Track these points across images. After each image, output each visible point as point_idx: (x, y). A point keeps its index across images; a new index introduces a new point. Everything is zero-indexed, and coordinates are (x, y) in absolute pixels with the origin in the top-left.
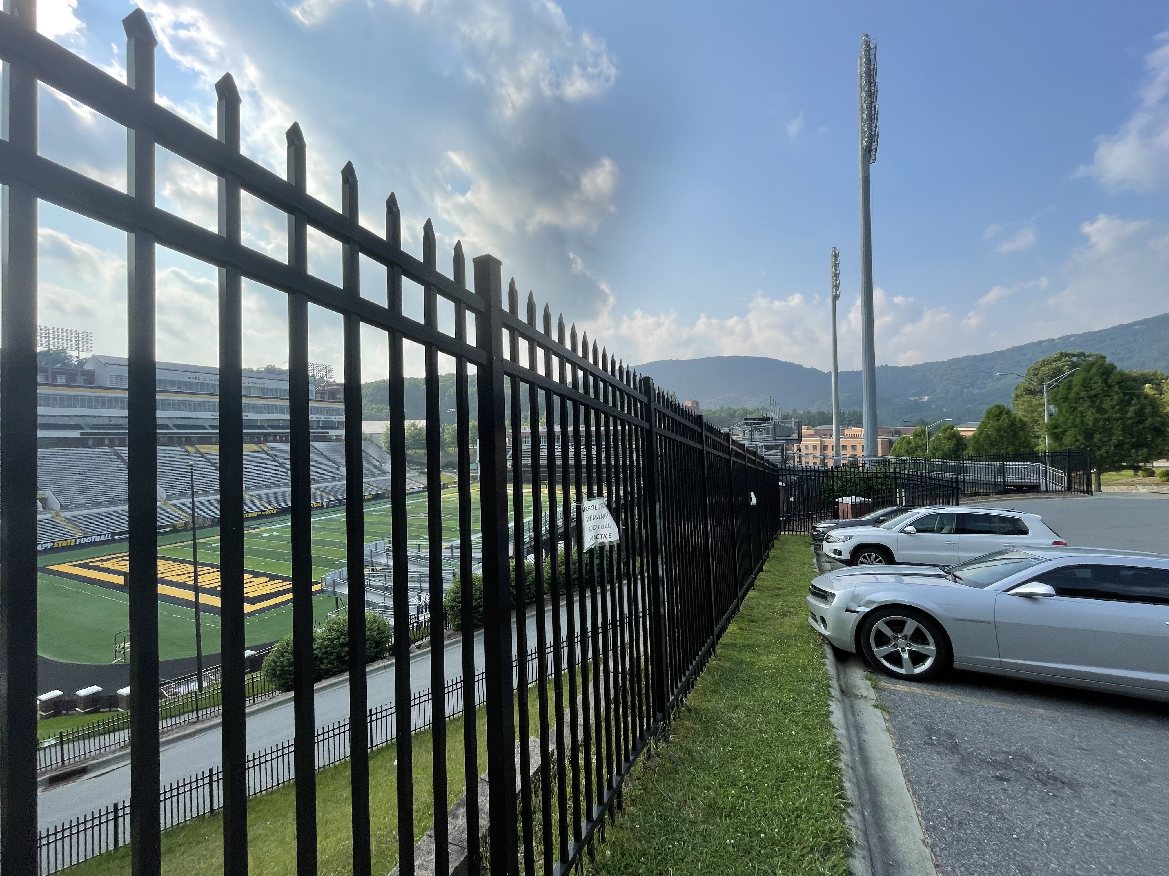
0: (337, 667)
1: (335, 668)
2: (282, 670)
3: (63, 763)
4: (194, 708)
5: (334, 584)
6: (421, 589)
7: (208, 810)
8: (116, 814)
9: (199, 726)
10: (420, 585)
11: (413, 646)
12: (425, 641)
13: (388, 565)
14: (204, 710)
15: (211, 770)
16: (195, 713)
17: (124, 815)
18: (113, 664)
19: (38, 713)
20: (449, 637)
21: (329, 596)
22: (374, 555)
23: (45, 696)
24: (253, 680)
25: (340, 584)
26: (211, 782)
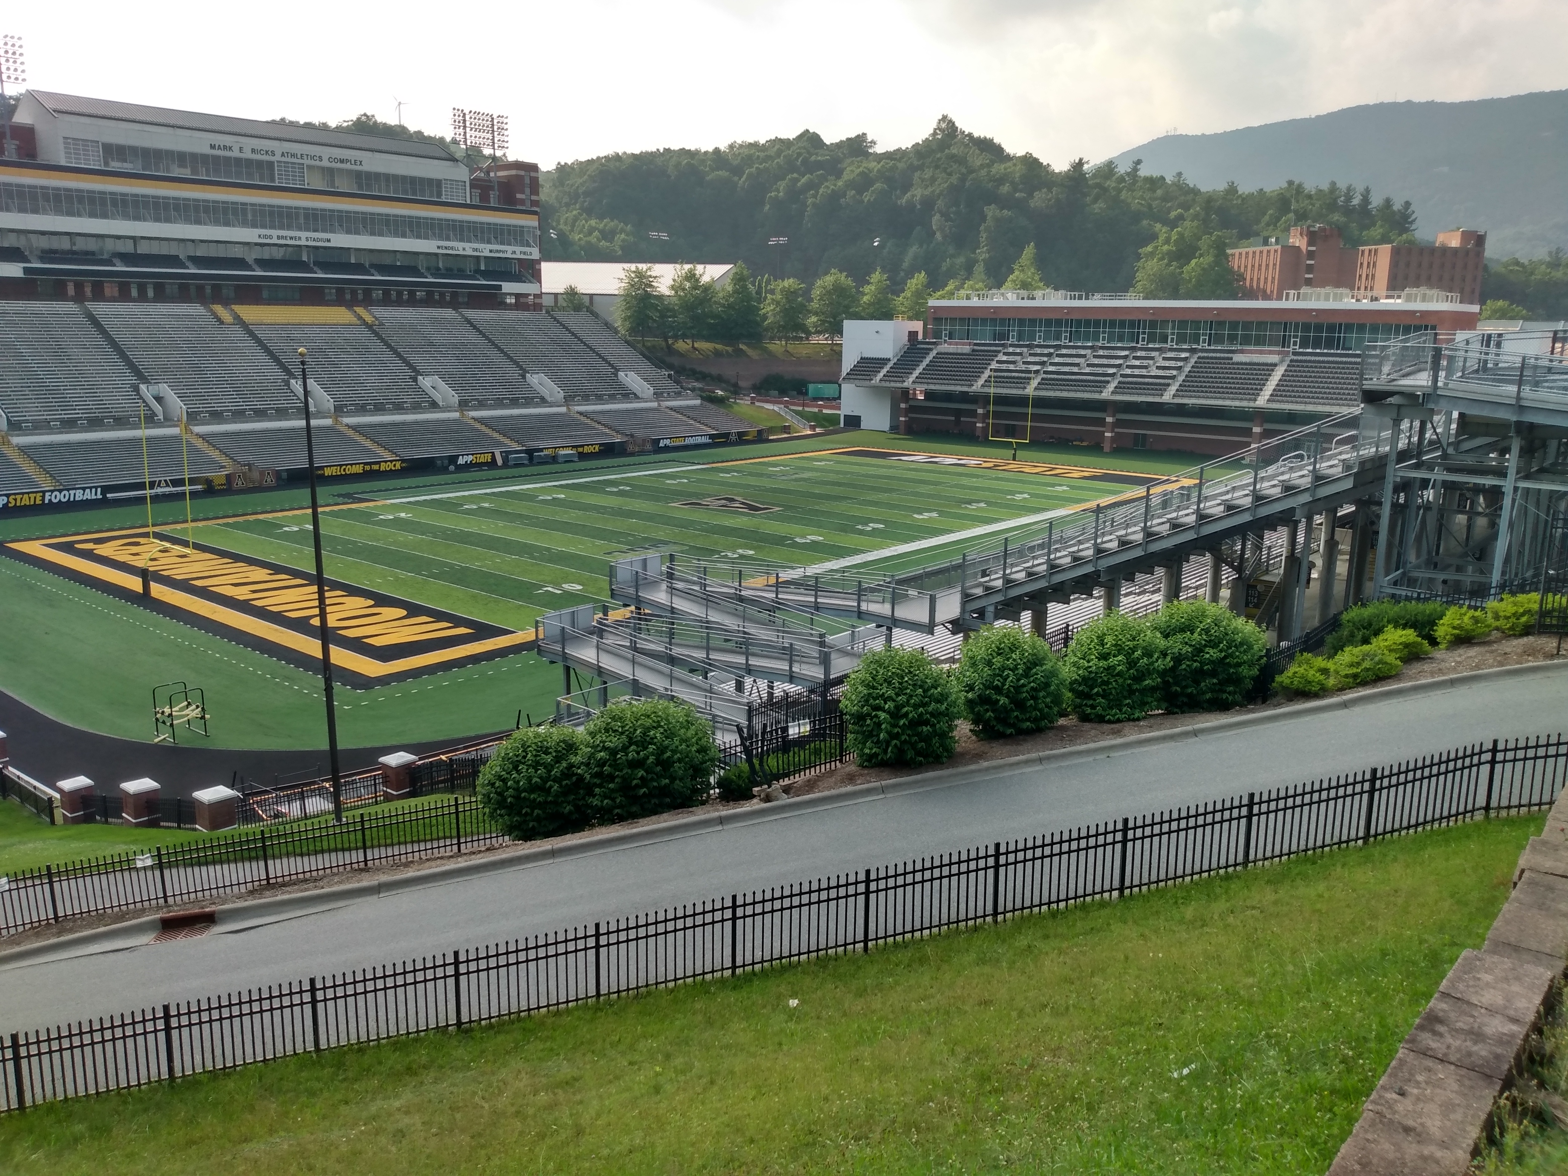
0: (620, 806)
1: (618, 808)
2: (517, 798)
3: (166, 901)
4: (360, 844)
5: (564, 638)
6: (749, 670)
7: (453, 1020)
8: (313, 996)
9: (384, 878)
10: (747, 660)
11: (776, 785)
12: (799, 779)
13: (673, 608)
14: (376, 851)
15: (456, 954)
16: (361, 852)
17: (325, 1000)
18: (156, 744)
19: (59, 813)
20: (851, 778)
21: (552, 662)
22: (640, 582)
23: (69, 784)
24: (457, 809)
25: (576, 639)
26: (457, 975)
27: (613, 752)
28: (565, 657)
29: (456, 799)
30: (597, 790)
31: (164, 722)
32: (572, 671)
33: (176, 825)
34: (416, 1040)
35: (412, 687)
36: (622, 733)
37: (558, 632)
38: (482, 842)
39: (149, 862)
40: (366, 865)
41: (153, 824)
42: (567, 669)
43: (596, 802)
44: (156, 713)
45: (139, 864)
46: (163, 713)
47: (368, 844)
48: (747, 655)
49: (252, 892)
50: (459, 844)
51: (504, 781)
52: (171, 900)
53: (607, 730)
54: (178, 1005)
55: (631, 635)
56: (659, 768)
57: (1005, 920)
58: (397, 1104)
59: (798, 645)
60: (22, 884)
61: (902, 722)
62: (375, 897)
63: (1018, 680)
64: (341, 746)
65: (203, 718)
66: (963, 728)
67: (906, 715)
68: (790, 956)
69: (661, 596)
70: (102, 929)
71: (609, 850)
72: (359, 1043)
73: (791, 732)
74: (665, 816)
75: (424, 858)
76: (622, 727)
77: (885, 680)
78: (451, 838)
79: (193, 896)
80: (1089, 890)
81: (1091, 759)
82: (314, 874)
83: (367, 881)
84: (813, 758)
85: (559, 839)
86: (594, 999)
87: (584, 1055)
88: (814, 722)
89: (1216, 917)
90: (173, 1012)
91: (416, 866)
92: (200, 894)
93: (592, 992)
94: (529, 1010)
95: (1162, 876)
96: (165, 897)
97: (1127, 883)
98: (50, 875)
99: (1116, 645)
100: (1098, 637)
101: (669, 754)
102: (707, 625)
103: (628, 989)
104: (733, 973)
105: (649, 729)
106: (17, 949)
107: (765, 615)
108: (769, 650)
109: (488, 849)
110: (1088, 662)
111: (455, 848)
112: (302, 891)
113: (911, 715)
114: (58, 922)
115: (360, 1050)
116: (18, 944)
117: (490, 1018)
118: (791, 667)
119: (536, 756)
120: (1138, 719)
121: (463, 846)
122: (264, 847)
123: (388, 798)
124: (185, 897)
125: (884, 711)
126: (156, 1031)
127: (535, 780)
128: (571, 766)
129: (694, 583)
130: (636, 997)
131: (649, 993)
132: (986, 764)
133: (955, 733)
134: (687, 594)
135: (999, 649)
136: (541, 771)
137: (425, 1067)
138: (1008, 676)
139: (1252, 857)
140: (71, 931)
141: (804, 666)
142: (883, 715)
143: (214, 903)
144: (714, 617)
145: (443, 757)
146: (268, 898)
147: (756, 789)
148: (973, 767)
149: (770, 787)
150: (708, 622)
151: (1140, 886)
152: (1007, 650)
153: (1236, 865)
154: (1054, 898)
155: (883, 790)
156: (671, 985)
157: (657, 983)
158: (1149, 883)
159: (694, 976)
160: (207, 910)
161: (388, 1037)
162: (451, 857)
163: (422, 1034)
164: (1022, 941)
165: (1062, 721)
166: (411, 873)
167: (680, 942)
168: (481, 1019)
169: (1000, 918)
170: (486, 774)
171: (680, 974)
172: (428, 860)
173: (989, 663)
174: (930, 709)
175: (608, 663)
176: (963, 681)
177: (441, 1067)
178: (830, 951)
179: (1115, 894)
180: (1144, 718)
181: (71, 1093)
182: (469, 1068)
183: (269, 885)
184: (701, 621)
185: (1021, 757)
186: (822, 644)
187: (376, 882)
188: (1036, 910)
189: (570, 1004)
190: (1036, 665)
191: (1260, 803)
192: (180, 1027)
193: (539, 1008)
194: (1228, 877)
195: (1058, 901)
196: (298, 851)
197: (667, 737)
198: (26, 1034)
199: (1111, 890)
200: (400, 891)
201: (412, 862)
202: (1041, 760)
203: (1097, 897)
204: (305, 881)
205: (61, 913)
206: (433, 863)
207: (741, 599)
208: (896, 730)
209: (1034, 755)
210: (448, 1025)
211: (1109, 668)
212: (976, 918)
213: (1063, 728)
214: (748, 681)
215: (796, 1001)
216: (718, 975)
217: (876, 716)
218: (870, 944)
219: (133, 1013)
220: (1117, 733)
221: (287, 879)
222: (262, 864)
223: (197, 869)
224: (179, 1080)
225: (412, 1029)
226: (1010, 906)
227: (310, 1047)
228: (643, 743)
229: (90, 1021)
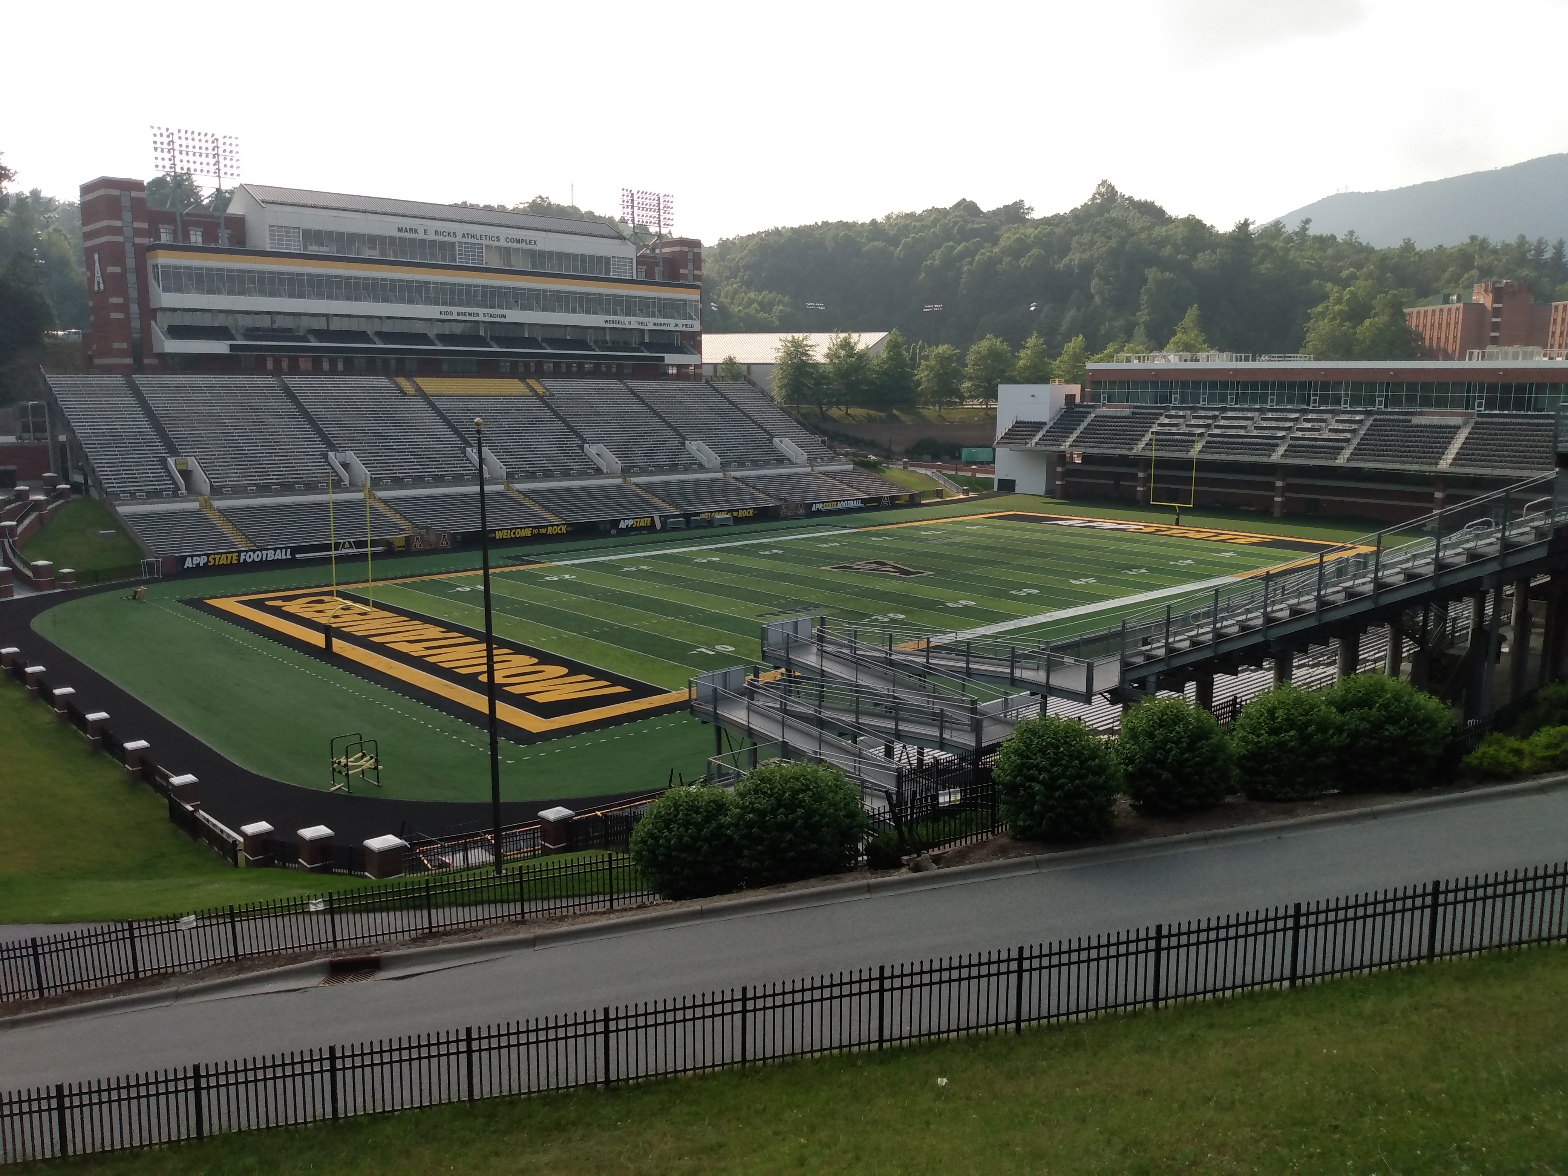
0: (769, 870)
1: (766, 871)
2: (668, 856)
3: (335, 945)
4: (518, 897)
5: (716, 698)
6: (899, 736)
7: (601, 1078)
8: (469, 1046)
9: (539, 931)
10: (897, 725)
11: (926, 855)
12: (949, 849)
13: (823, 671)
14: (533, 904)
15: (606, 1011)
16: (518, 905)
17: (480, 1050)
18: (332, 792)
19: (242, 856)
20: (1003, 851)
21: (704, 722)
22: (792, 645)
23: (251, 829)
24: (610, 865)
25: (727, 700)
26: (607, 1032)
27: (762, 814)
28: (717, 717)
29: (610, 855)
30: (746, 852)
31: (340, 772)
32: (723, 731)
33: (347, 871)
34: (566, 1096)
35: (572, 743)
36: (771, 795)
37: (711, 693)
38: (633, 900)
39: (321, 907)
40: (523, 917)
41: (326, 870)
42: (718, 730)
43: (744, 863)
44: (333, 763)
45: (312, 908)
46: (339, 763)
47: (526, 896)
48: (897, 720)
49: (414, 940)
50: (611, 900)
51: (656, 839)
52: (339, 944)
53: (756, 792)
54: (343, 1047)
55: (781, 697)
56: (807, 832)
57: (1166, 1006)
58: (545, 1159)
59: (949, 711)
60: (207, 923)
61: (1057, 794)
62: (531, 950)
63: (1182, 754)
64: (502, 800)
65: (376, 768)
66: (1123, 802)
67: (1062, 786)
68: (939, 1032)
69: (811, 659)
70: (277, 969)
71: (758, 913)
72: (511, 1095)
73: (941, 800)
74: (813, 881)
75: (578, 912)
76: (771, 789)
77: (1040, 750)
78: (604, 894)
79: (360, 941)
80: (1258, 979)
81: (1260, 839)
82: (474, 924)
83: (523, 934)
84: (964, 829)
85: (708, 899)
86: (740, 1065)
87: (729, 1121)
88: (965, 791)
89: (1397, 1014)
90: (339, 1054)
91: (570, 921)
92: (367, 940)
93: (738, 1057)
94: (676, 1072)
95: (1338, 966)
96: (335, 941)
97: (1299, 972)
98: (232, 915)
99: (1287, 720)
100: (1268, 711)
101: (817, 818)
102: (857, 688)
103: (774, 1057)
104: (881, 1046)
105: (798, 792)
106: (201, 984)
107: (915, 680)
108: (920, 716)
109: (639, 907)
110: (1258, 736)
111: (608, 904)
112: (461, 941)
113: (1066, 788)
114: (239, 961)
115: (511, 1103)
116: (202, 979)
117: (637, 1077)
118: (941, 734)
119: (687, 815)
120: (1313, 799)
121: (615, 903)
122: (428, 895)
123: (546, 852)
124: (353, 942)
125: (1038, 782)
126: (322, 1071)
127: (686, 839)
128: (721, 826)
129: (844, 646)
130: (782, 1065)
131: (795, 1063)
132: (1146, 841)
133: (1114, 808)
134: (837, 658)
135: (1160, 719)
136: (692, 830)
137: (573, 1123)
138: (1171, 750)
139: (1437, 949)
140: (250, 969)
141: (954, 733)
142: (1037, 787)
143: (379, 950)
144: (864, 681)
145: (599, 813)
146: (430, 947)
147: (905, 858)
148: (1133, 844)
149: (919, 856)
150: (857, 686)
151: (1313, 976)
152: (1170, 722)
153: (1419, 958)
154: (1219, 985)
155: (1037, 864)
156: (817, 1055)
157: (803, 1053)
158: (1323, 974)
159: (841, 1047)
160: (372, 955)
161: (539, 1091)
162: (604, 913)
163: (572, 1089)
164: (1186, 1030)
165: (1229, 799)
166: (565, 928)
167: (826, 1012)
168: (628, 1079)
169: (1161, 1004)
170: (640, 830)
171: (826, 1045)
172: (581, 915)
173: (1151, 735)
174: (1088, 781)
175: (759, 725)
176: (1122, 754)
177: (589, 1125)
178: (980, 1030)
179: (1286, 984)
180: (1319, 798)
181: (244, 1127)
182: (616, 1128)
183: (432, 934)
184: (851, 685)
185: (1184, 836)
186: (974, 711)
187: (532, 935)
188: (1200, 997)
189: (716, 1069)
190: (1200, 738)
191: (1447, 892)
192: (344, 1069)
193: (685, 1070)
194: (1410, 971)
195: (1224, 989)
196: (459, 901)
197: (815, 801)
198: (207, 1066)
199: (1282, 979)
200: (554, 945)
201: (566, 916)
202: (1206, 839)
203: (1267, 986)
204: (465, 931)
205: (241, 952)
206: (587, 919)
207: (892, 663)
208: (1051, 802)
209: (1199, 834)
210: (596, 1083)
211: (1280, 745)
212: (1135, 1003)
213: (1230, 806)
214: (898, 747)
215: (945, 1080)
216: (864, 1048)
217: (1030, 787)
218: (1023, 1025)
219: (302, 1052)
220: (1290, 813)
221: (448, 928)
222: (425, 912)
223: (364, 916)
224: (342, 1121)
225: (562, 1084)
226: (1172, 992)
227: (464, 1097)
228: (792, 805)
229: (264, 1058)
